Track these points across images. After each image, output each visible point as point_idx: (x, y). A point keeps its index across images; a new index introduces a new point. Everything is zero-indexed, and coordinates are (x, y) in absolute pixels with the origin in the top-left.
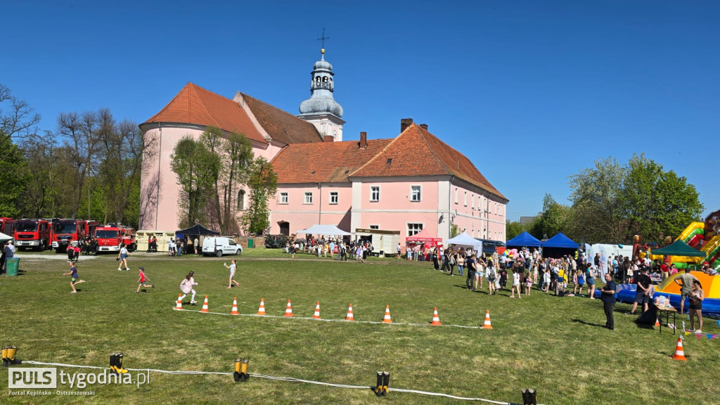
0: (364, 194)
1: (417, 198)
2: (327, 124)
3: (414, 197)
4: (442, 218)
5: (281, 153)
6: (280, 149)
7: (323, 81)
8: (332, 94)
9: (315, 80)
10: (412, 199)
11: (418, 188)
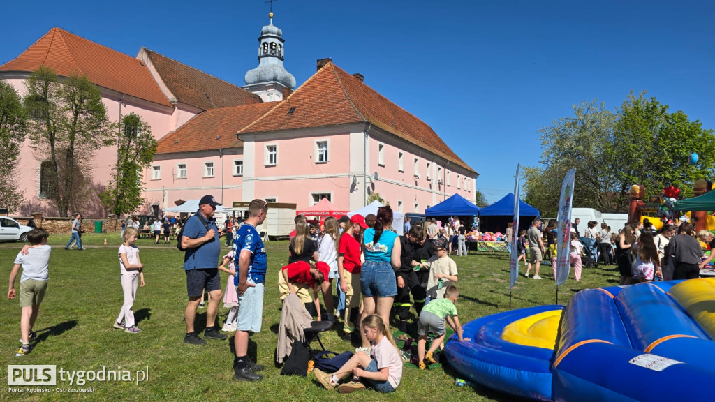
0: (259, 156)
1: (323, 159)
2: (274, 94)
3: (321, 157)
4: (354, 185)
5: (193, 120)
6: (194, 115)
7: (271, 47)
8: (281, 62)
9: (262, 46)
10: (317, 160)
11: (325, 144)
